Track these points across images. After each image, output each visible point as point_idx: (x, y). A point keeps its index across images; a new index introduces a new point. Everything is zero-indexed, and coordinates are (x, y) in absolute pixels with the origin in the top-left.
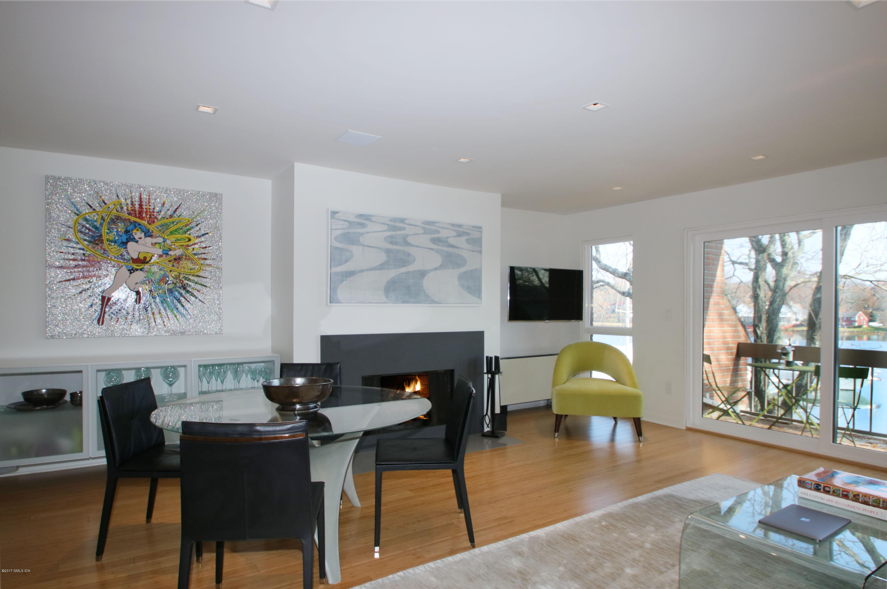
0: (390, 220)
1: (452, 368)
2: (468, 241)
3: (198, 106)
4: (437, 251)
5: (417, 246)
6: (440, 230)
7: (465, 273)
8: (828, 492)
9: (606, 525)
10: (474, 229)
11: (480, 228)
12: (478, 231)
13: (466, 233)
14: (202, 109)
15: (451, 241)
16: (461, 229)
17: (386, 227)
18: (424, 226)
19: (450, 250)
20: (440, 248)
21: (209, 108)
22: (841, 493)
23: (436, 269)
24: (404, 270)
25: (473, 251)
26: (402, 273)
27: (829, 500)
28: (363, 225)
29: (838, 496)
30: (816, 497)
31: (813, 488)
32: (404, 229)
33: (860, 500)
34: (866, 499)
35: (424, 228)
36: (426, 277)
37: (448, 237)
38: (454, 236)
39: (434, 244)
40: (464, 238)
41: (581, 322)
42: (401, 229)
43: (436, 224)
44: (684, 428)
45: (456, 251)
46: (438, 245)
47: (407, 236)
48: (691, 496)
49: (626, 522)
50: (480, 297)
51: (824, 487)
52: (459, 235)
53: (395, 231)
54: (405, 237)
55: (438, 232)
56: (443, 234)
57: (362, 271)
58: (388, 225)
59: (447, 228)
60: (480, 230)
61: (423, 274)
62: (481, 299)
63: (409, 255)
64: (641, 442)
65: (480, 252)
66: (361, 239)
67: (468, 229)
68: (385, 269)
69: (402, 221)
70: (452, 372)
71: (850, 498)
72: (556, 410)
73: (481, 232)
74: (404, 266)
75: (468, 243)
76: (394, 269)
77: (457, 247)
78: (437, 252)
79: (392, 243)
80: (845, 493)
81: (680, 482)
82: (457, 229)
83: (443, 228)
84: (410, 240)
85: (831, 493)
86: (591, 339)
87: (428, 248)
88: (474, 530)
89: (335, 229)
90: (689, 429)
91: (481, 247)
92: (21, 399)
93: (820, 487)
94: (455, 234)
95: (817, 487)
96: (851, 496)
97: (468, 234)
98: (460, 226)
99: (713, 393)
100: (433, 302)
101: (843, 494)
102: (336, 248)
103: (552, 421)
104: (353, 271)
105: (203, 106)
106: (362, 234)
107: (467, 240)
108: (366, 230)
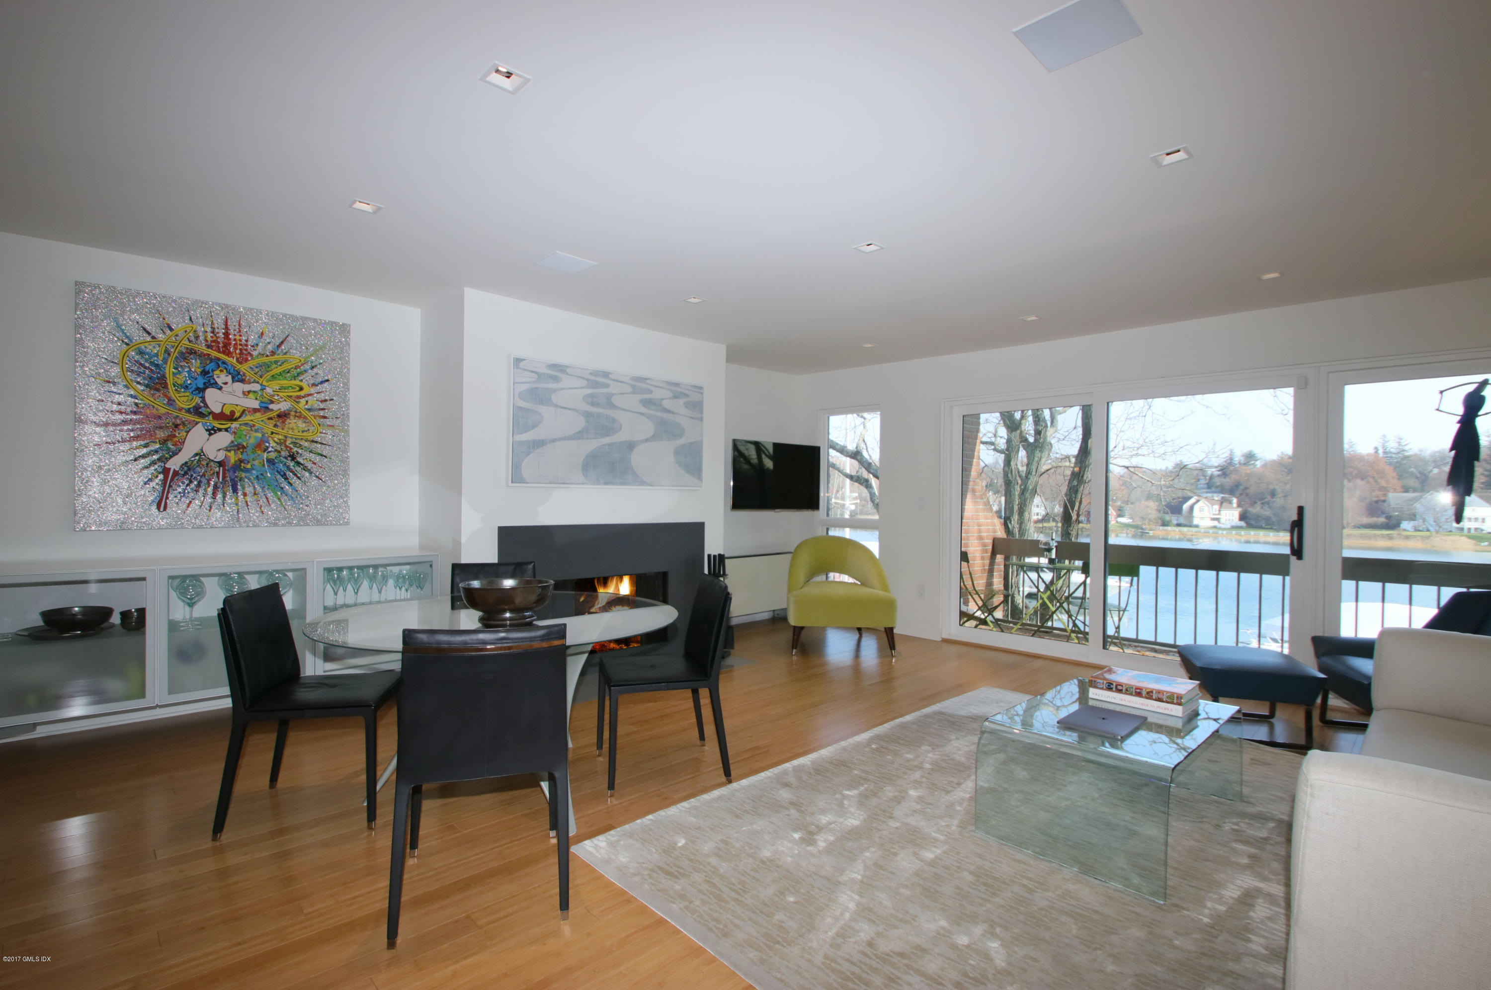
0: (591, 374)
1: (665, 570)
2: (687, 405)
3: (355, 201)
4: (649, 417)
5: (623, 410)
6: (653, 388)
7: (683, 446)
8: (1120, 691)
9: (877, 748)
10: (695, 390)
11: (701, 388)
12: (698, 392)
13: (685, 394)
14: (358, 205)
15: (666, 404)
16: (679, 390)
17: (585, 383)
18: (634, 383)
19: (665, 415)
20: (652, 412)
21: (369, 204)
22: (1134, 691)
23: (647, 440)
24: (607, 440)
25: (692, 418)
26: (605, 445)
27: (1122, 700)
28: (556, 379)
29: (1131, 694)
30: (1108, 697)
31: (1105, 688)
32: (608, 386)
33: (1154, 697)
34: (1160, 696)
35: (633, 386)
36: (634, 452)
37: (662, 399)
38: (670, 398)
39: (645, 406)
40: (682, 401)
41: (815, 513)
42: (604, 386)
43: (648, 381)
44: (939, 639)
45: (672, 417)
46: (650, 409)
47: (612, 395)
48: (963, 713)
49: (898, 743)
50: (700, 478)
51: (1116, 686)
52: (676, 396)
53: (597, 388)
54: (609, 396)
55: (650, 392)
56: (657, 394)
57: (554, 440)
58: (587, 380)
59: (661, 387)
60: (702, 391)
61: (631, 446)
62: (702, 482)
63: (614, 420)
64: (895, 656)
65: (701, 419)
66: (554, 398)
67: (688, 390)
68: (583, 439)
69: (606, 375)
70: (665, 575)
71: (1144, 695)
72: (793, 621)
73: (702, 393)
74: (607, 436)
75: (686, 407)
76: (595, 439)
77: (673, 413)
79: (593, 404)
80: (1138, 691)
81: (948, 699)
82: (673, 388)
83: (656, 386)
84: (616, 401)
85: (1124, 691)
86: (827, 533)
87: (638, 413)
88: (730, 762)
89: (520, 383)
90: (945, 641)
91: (701, 412)
92: (40, 622)
93: (1112, 686)
94: (671, 395)
95: (1109, 686)
96: (1144, 693)
97: (687, 396)
98: (677, 385)
99: (968, 598)
100: (643, 483)
101: (1136, 692)
102: (521, 408)
103: (789, 635)
104: (543, 440)
105: (360, 202)
106: (555, 391)
107: (685, 403)
108: (559, 385)
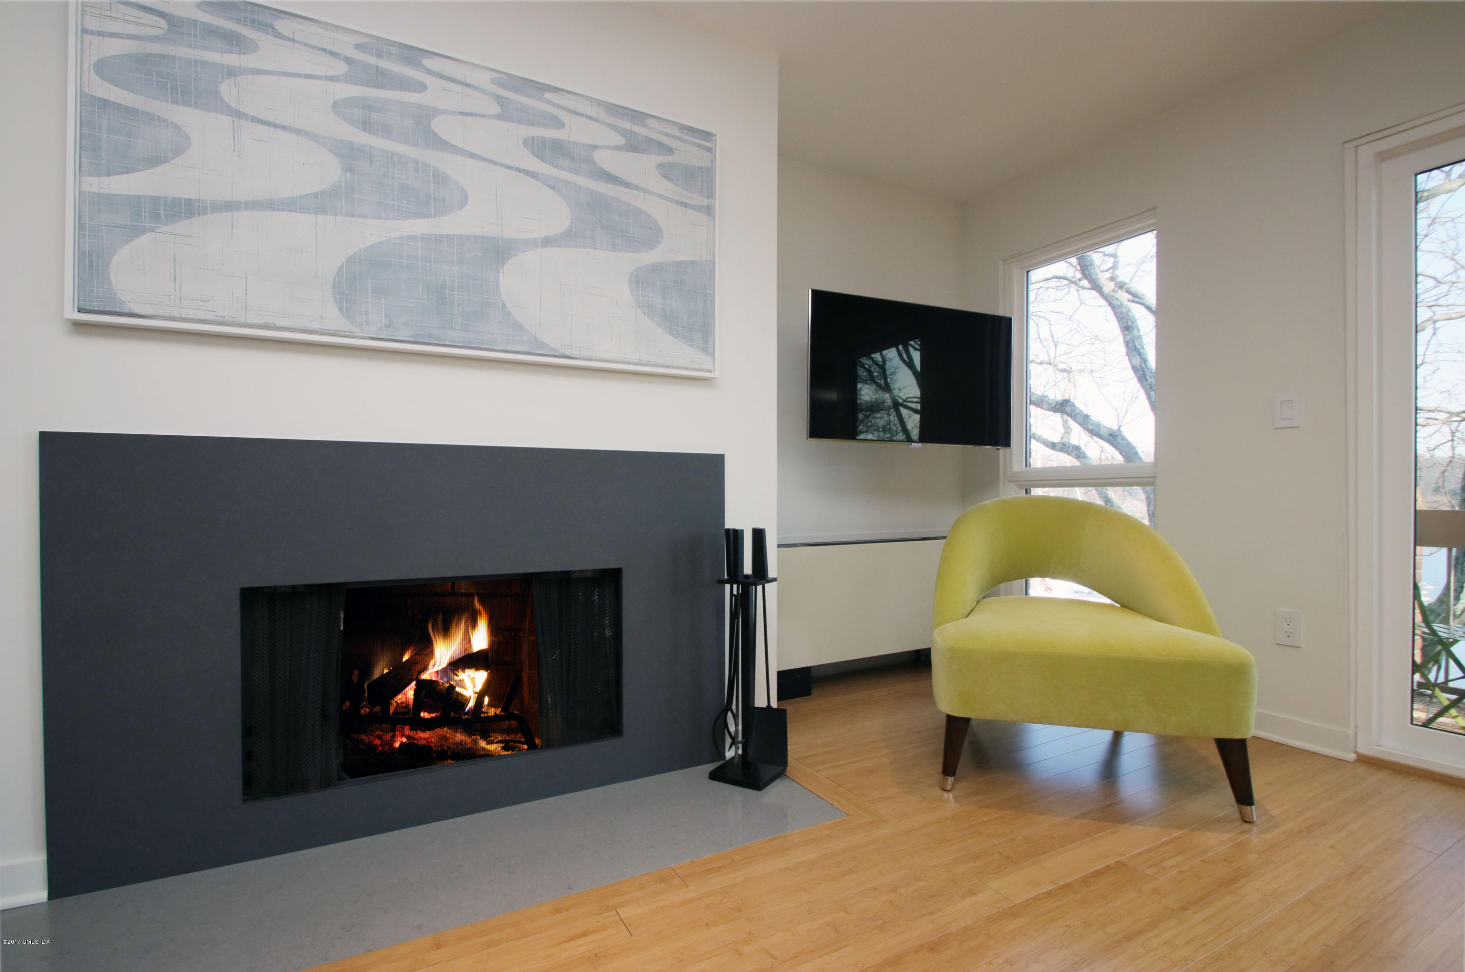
1: (614, 566)
2: (667, 172)
4: (553, 185)
5: (472, 156)
6: (564, 116)
7: (656, 268)
10: (689, 137)
11: (708, 136)
12: (698, 145)
13: (660, 145)
15: (606, 160)
16: (641, 129)
17: (341, 68)
18: (502, 91)
19: (603, 188)
20: (564, 175)
23: (547, 242)
24: (421, 226)
25: (685, 205)
26: (414, 238)
28: (234, 42)
32: (422, 87)
35: (499, 99)
36: (510, 266)
37: (595, 147)
38: (617, 148)
40: (653, 160)
42: (405, 84)
43: (548, 95)
44: (1353, 757)
45: (623, 195)
46: (557, 166)
47: (435, 112)
52: (635, 146)
53: (381, 86)
54: (422, 116)
55: (560, 125)
56: (576, 132)
57: (231, 206)
58: (348, 60)
59: (590, 116)
60: (709, 145)
61: (497, 250)
62: (713, 355)
63: (440, 179)
65: (709, 211)
66: (227, 90)
68: (336, 214)
70: (614, 575)
72: (946, 692)
73: (711, 149)
74: (418, 215)
75: (668, 177)
76: (376, 217)
77: (627, 185)
78: (553, 188)
79: (366, 126)
82: (627, 125)
83: (574, 113)
84: (441, 126)
87: (519, 170)
89: (100, 34)
91: (711, 195)
94: (621, 141)
97: (670, 150)
98: (638, 118)
102: (104, 104)
104: (189, 201)
106: (232, 73)
107: (659, 166)
108: (248, 61)
